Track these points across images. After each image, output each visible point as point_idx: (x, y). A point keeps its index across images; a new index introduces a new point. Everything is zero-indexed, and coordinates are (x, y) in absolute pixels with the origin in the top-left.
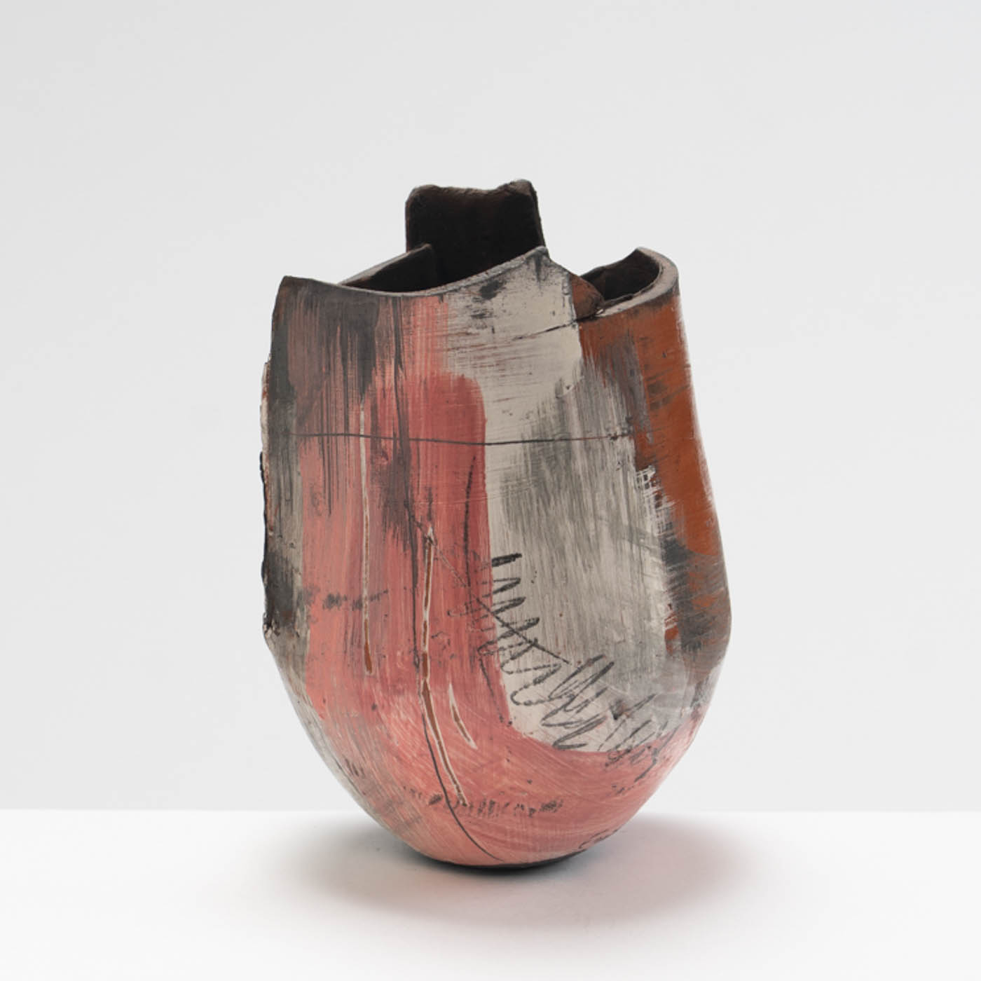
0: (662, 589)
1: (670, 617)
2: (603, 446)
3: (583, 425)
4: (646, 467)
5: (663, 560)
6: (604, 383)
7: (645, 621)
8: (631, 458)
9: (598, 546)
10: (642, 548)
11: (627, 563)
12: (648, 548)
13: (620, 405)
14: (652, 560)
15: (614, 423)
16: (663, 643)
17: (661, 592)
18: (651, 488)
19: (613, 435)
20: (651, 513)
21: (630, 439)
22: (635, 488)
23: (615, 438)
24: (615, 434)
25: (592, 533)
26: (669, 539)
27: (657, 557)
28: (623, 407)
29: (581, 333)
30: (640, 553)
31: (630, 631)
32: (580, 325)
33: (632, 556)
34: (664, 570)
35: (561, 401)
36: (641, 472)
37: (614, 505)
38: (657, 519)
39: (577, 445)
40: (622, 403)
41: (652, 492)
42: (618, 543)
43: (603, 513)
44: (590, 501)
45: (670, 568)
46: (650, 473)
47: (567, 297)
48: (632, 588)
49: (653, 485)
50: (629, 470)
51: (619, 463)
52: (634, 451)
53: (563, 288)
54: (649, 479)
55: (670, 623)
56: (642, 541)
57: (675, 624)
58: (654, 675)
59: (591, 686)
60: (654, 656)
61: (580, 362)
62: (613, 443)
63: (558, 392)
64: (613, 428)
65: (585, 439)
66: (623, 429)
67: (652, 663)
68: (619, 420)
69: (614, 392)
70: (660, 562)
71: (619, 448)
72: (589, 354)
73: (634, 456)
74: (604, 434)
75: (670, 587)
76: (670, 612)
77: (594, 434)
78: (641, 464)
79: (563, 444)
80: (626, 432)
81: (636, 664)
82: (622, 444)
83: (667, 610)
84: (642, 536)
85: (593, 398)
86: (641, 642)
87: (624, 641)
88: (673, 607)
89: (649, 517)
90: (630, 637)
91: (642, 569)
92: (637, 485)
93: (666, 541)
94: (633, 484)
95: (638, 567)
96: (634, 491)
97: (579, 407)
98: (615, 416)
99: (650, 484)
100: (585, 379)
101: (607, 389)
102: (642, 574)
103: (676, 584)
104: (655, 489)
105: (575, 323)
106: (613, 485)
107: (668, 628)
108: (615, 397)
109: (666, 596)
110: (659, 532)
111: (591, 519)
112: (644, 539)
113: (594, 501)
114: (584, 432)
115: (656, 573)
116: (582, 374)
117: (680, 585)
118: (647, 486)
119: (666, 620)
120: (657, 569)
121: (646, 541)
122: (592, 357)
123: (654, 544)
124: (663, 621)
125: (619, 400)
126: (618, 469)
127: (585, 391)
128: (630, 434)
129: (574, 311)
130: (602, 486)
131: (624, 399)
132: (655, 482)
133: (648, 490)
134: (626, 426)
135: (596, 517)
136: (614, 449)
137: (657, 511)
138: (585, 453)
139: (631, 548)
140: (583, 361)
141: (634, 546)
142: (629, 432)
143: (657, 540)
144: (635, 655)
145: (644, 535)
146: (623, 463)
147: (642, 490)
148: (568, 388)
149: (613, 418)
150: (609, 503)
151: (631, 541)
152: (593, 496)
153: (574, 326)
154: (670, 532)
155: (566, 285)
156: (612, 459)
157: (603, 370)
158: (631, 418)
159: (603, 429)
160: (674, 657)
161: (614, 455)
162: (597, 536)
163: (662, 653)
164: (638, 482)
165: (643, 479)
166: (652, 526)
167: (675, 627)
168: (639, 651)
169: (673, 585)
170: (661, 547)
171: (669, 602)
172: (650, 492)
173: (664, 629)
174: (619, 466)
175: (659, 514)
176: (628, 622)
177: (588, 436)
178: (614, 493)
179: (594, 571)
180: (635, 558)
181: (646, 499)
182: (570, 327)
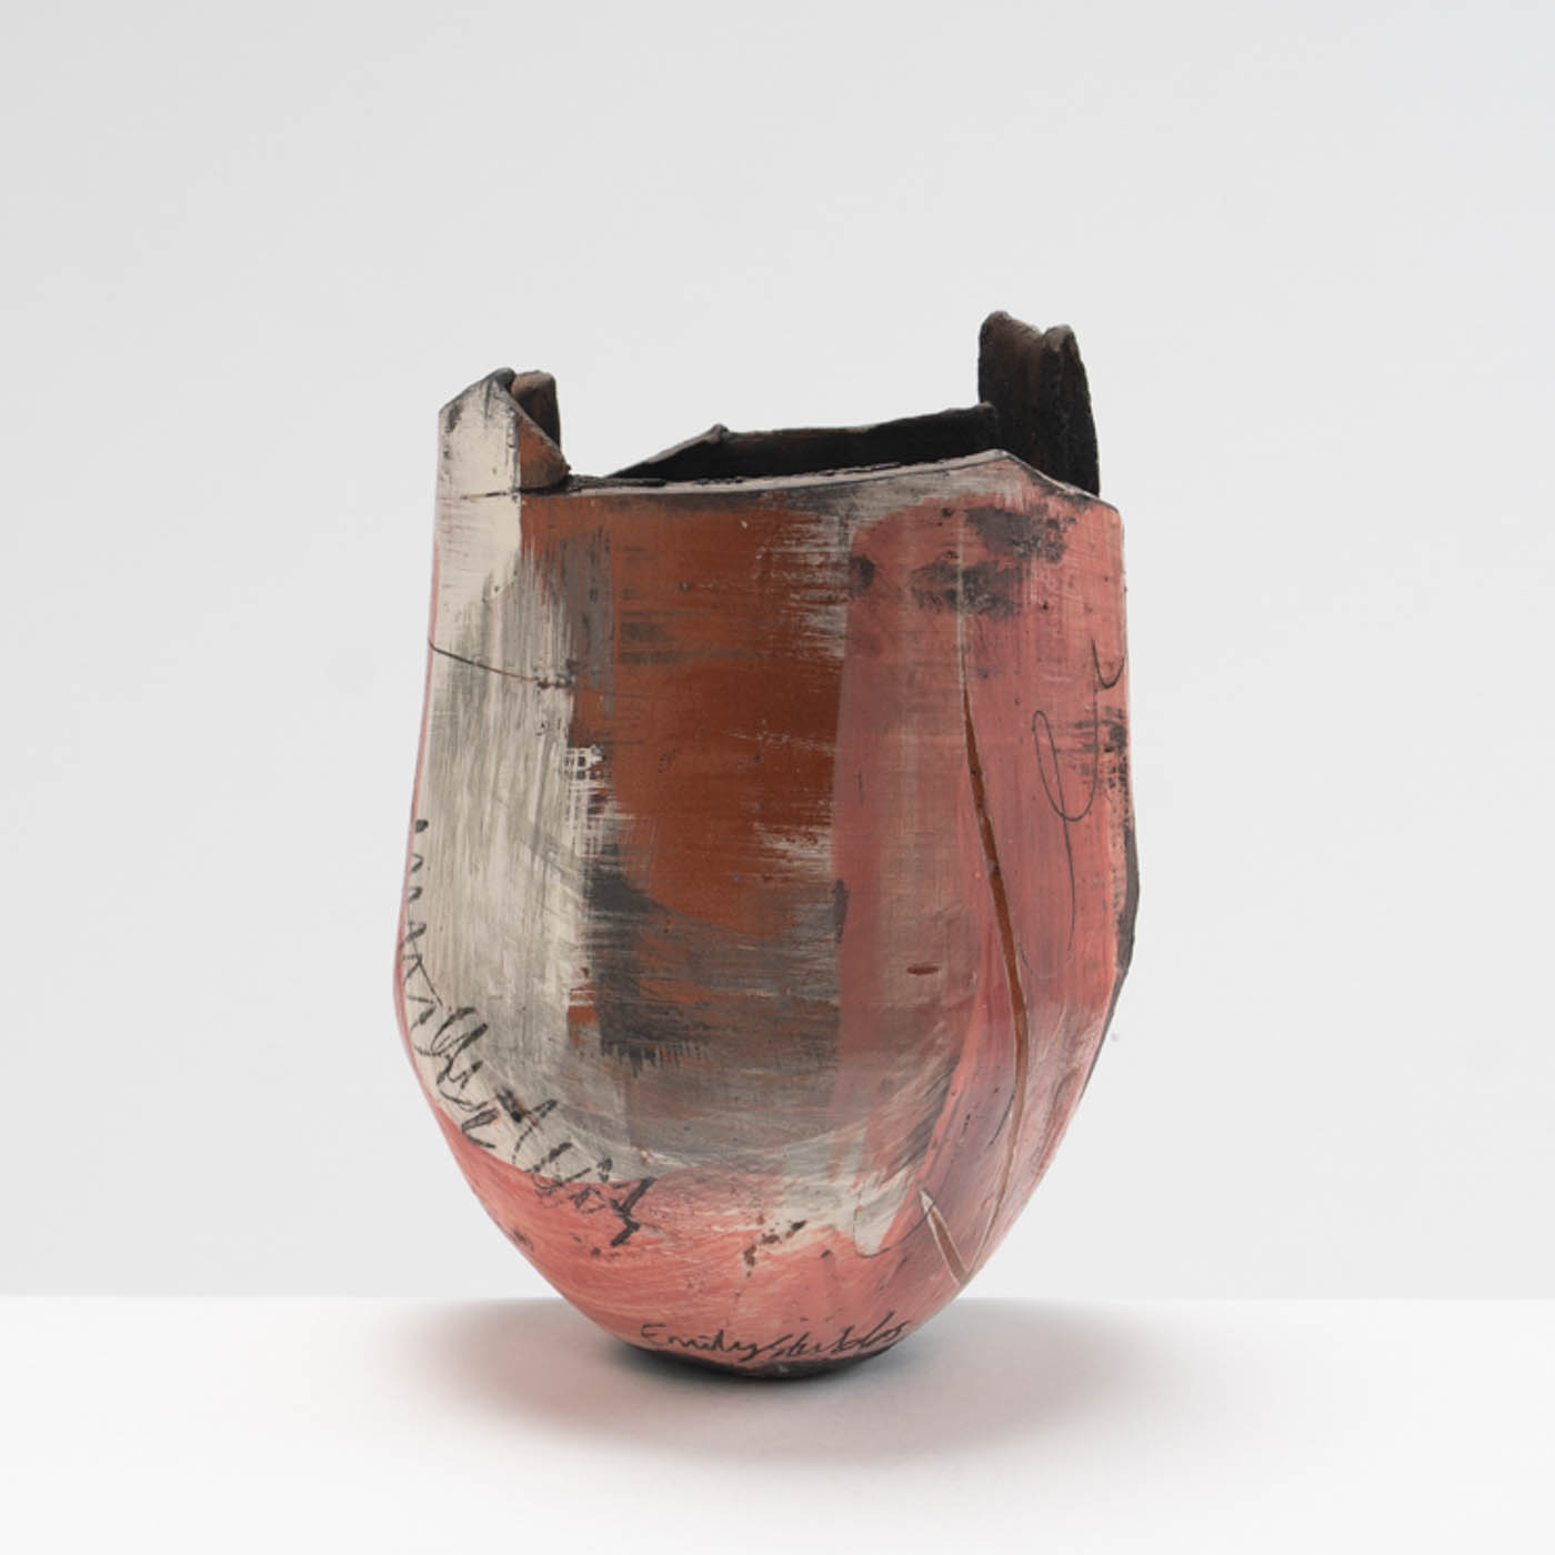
0: (573, 940)
1: (580, 989)
2: (525, 692)
3: (504, 652)
4: (587, 746)
5: (585, 897)
6: (543, 596)
7: (536, 980)
8: (564, 725)
9: (489, 840)
10: (549, 866)
11: (522, 881)
12: (560, 870)
13: (560, 639)
14: (564, 892)
15: (545, 662)
16: (563, 1025)
17: (571, 944)
18: (587, 780)
19: (542, 680)
20: (576, 817)
21: (569, 694)
22: (560, 772)
23: (544, 685)
24: (546, 679)
25: (487, 819)
26: (606, 868)
27: (572, 888)
28: (565, 641)
29: (523, 510)
30: (545, 872)
31: (511, 986)
32: (523, 499)
33: (531, 873)
34: (583, 912)
35: (487, 606)
36: (576, 750)
37: (521, 786)
38: (586, 831)
39: (495, 678)
40: (564, 635)
41: (587, 787)
42: (516, 845)
43: (504, 793)
44: (493, 769)
45: (597, 913)
46: (592, 758)
47: (512, 451)
48: (523, 921)
49: (593, 777)
50: (555, 740)
51: (543, 726)
52: (571, 714)
53: (508, 436)
54: (588, 765)
55: (581, 997)
56: (551, 854)
57: (591, 1002)
58: (544, 1068)
59: (463, 1051)
60: (545, 1039)
61: (516, 555)
62: (539, 693)
63: (486, 592)
64: (544, 670)
65: (504, 673)
66: (559, 676)
67: (540, 1048)
68: (555, 659)
69: (556, 615)
70: (579, 898)
71: (547, 703)
72: (529, 546)
73: (570, 721)
74: (529, 674)
75: (591, 942)
76: (583, 981)
77: (516, 669)
78: (577, 737)
79: (480, 672)
80: (563, 681)
81: (516, 1040)
82: (554, 699)
83: (576, 975)
84: (553, 847)
85: (524, 614)
86: (524, 1009)
87: (501, 997)
88: (590, 974)
89: (572, 821)
90: (509, 994)
91: (544, 897)
92: (564, 769)
93: (597, 870)
94: (557, 764)
95: (538, 893)
96: (556, 775)
97: (505, 622)
98: (550, 651)
99: (588, 773)
100: (519, 582)
101: (545, 607)
102: (543, 906)
103: (606, 942)
104: (595, 784)
105: (518, 494)
106: (527, 759)
107: (573, 1004)
108: (556, 624)
109: (578, 953)
110: (587, 852)
111: (489, 797)
112: (556, 853)
113: (497, 770)
114: (505, 663)
115: (565, 912)
116: (515, 573)
117: (612, 946)
118: (581, 775)
119: (572, 990)
120: (570, 907)
121: (559, 858)
122: (532, 554)
123: (571, 866)
124: (565, 990)
125: (561, 629)
126: (539, 734)
127: (515, 602)
128: (568, 686)
129: (519, 476)
130: (511, 753)
131: (569, 630)
132: (598, 773)
133: (581, 782)
134: (565, 673)
135: (496, 797)
136: (538, 702)
137: (589, 819)
138: (501, 695)
139: (533, 860)
140: (519, 553)
141: (537, 859)
142: (569, 683)
143: (579, 862)
144: (515, 1025)
145: (557, 846)
146: (546, 727)
147: (571, 779)
148: (497, 589)
149: (546, 653)
150: (515, 780)
151: (534, 849)
152: (498, 764)
153: (514, 498)
154: (607, 858)
155: (511, 431)
156: (535, 717)
157: (544, 576)
158: (577, 663)
159: (528, 665)
160: (582, 1054)
161: (538, 710)
162: (492, 826)
163: (558, 1039)
164: (567, 762)
165: (576, 762)
166: (574, 839)
167: (590, 1007)
168: (522, 1021)
169: (597, 941)
170: (585, 875)
171: (585, 965)
172: (587, 785)
173: (567, 1003)
174: (542, 730)
175: (593, 824)
176: (509, 971)
177: (509, 670)
178: (526, 768)
179: (480, 876)
180: (536, 876)
181: (574, 795)
182: (508, 499)
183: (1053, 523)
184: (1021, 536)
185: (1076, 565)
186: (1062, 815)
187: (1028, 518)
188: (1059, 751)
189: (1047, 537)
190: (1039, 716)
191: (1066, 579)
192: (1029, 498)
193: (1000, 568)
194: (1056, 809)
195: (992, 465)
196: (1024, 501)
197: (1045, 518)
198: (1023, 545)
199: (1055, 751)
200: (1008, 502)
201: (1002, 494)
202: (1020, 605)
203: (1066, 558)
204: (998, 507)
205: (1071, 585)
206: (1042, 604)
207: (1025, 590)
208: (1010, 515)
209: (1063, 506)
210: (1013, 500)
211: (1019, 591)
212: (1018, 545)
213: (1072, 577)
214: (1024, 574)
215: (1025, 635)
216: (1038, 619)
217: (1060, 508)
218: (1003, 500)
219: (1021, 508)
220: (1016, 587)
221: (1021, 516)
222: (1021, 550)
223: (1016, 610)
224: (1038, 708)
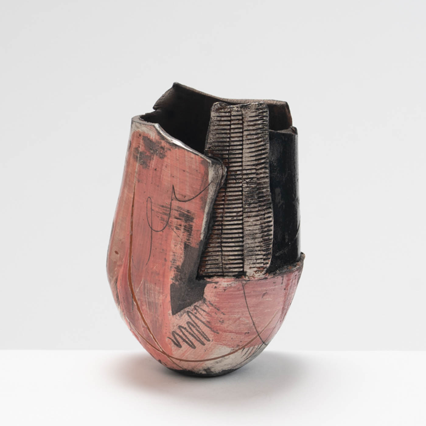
183: (163, 148)
184: (153, 148)
185: (169, 162)
186: (151, 228)
187: (155, 144)
188: (153, 210)
189: (160, 151)
190: (149, 198)
191: (165, 164)
192: (156, 138)
193: (146, 154)
194: (149, 225)
195: (149, 126)
196: (155, 139)
197: (160, 146)
198: (153, 150)
199: (152, 210)
200: (151, 137)
201: (150, 135)
202: (149, 166)
203: (165, 159)
204: (149, 138)
205: (166, 167)
206: (155, 168)
207: (151, 163)
208: (151, 141)
209: (166, 144)
210: (152, 138)
211: (150, 162)
212: (152, 150)
213: (167, 165)
214: (152, 158)
215: (149, 175)
216: (153, 172)
217: (165, 145)
218: (150, 136)
219: (154, 140)
220: (149, 161)
221: (153, 142)
222: (152, 152)
223: (148, 167)
224: (149, 196)
